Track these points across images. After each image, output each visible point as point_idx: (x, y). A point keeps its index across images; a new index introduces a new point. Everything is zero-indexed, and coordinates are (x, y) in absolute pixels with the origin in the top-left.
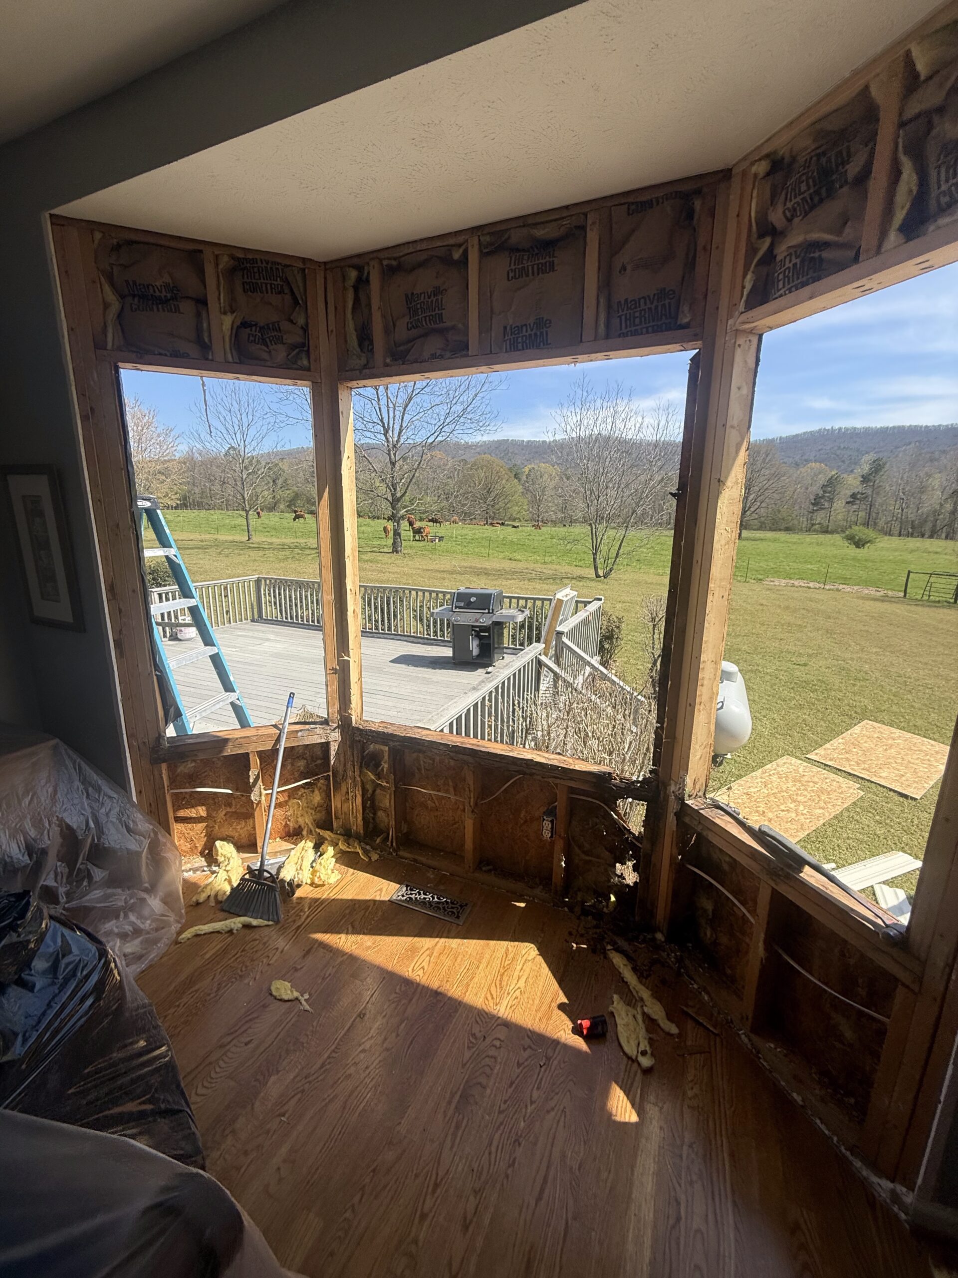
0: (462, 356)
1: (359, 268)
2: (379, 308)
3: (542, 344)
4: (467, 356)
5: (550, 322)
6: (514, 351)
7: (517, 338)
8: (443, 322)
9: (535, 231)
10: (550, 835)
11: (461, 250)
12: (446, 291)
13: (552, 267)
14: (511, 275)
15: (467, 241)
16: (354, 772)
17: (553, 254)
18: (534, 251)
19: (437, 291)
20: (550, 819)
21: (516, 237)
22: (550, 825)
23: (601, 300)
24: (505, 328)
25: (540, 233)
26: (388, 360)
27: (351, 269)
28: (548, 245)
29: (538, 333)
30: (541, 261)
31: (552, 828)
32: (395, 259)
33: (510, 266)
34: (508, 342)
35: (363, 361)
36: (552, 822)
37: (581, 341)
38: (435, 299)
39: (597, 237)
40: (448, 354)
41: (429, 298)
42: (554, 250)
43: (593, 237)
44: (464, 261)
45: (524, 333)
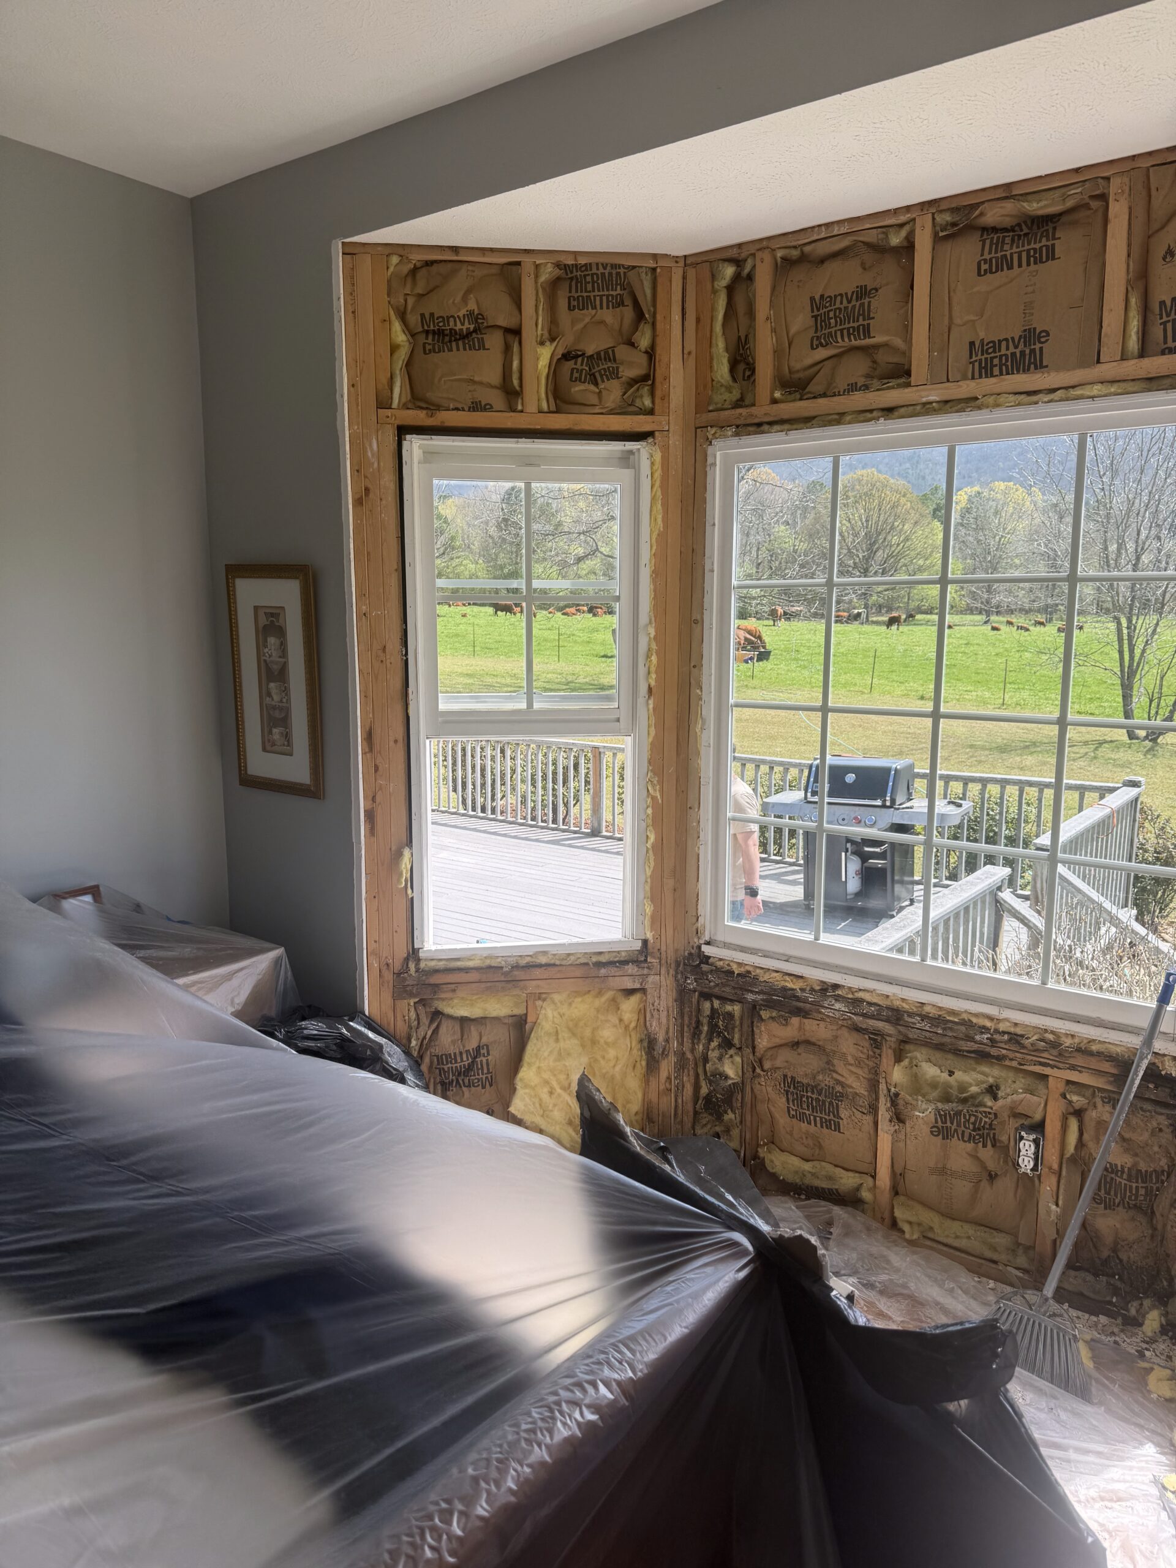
0: (899, 386)
1: (738, 262)
2: (767, 319)
3: (1032, 366)
4: (908, 385)
5: (1048, 335)
6: (987, 377)
7: (992, 359)
8: (870, 337)
9: (1025, 204)
10: (1032, 1164)
11: (904, 233)
12: (877, 290)
13: (1051, 255)
14: (984, 267)
15: (914, 219)
16: (682, 1044)
17: (1054, 234)
18: (1021, 230)
19: (863, 292)
20: (1032, 1137)
21: (993, 215)
22: (1033, 1147)
23: (1133, 301)
24: (972, 344)
25: (1035, 207)
26: (777, 395)
27: (726, 264)
28: (1045, 223)
29: (1027, 352)
30: (1033, 246)
31: (1036, 1154)
32: (795, 247)
33: (982, 255)
34: (977, 364)
35: (736, 395)
36: (1036, 1142)
37: (1098, 362)
38: (858, 304)
39: (1126, 211)
40: (876, 383)
41: (849, 302)
42: (1055, 228)
43: (1118, 210)
44: (909, 247)
45: (1003, 351)
